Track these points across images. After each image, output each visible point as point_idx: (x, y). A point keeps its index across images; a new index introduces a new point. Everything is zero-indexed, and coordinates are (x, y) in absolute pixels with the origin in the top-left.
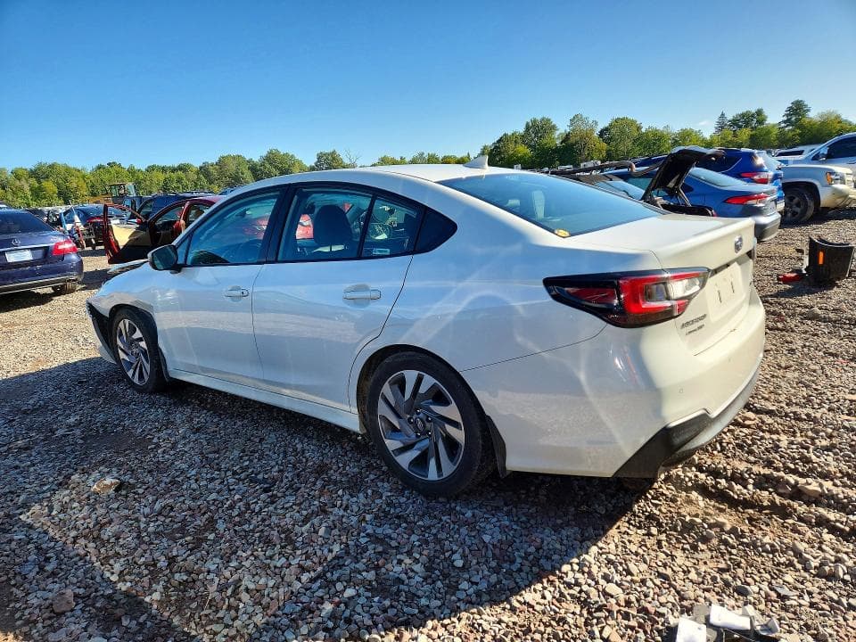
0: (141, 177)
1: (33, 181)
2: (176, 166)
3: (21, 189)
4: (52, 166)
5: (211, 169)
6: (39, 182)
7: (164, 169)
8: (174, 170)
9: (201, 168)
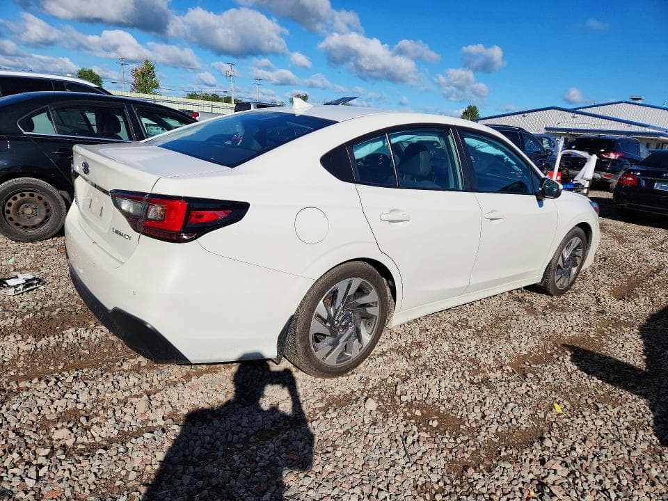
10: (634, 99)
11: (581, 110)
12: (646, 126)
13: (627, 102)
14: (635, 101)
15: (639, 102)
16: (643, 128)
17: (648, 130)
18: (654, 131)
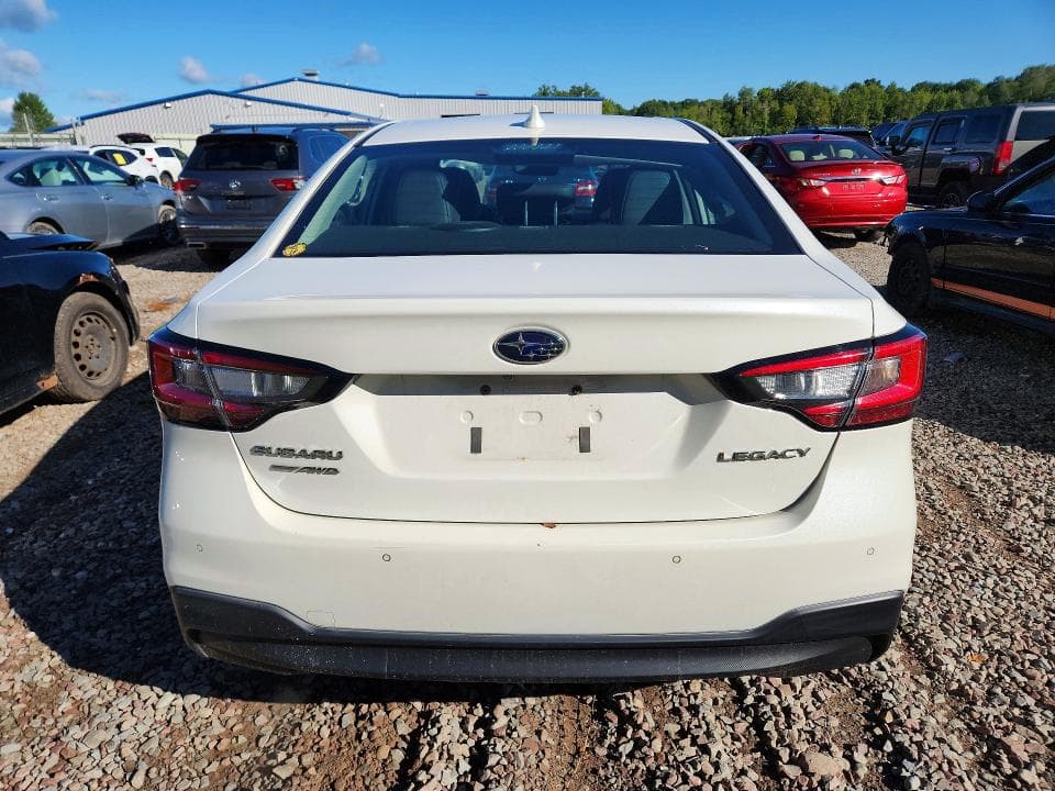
0: (901, 98)
1: (775, 104)
2: (955, 82)
3: (761, 113)
4: (800, 86)
5: (1005, 88)
6: (781, 105)
7: (935, 88)
8: (949, 88)
9: (989, 86)
10: (307, 75)
11: (245, 93)
12: (347, 114)
13: (300, 80)
14: (308, 77)
15: (316, 78)
16: (345, 117)
17: (351, 119)
18: (360, 120)
